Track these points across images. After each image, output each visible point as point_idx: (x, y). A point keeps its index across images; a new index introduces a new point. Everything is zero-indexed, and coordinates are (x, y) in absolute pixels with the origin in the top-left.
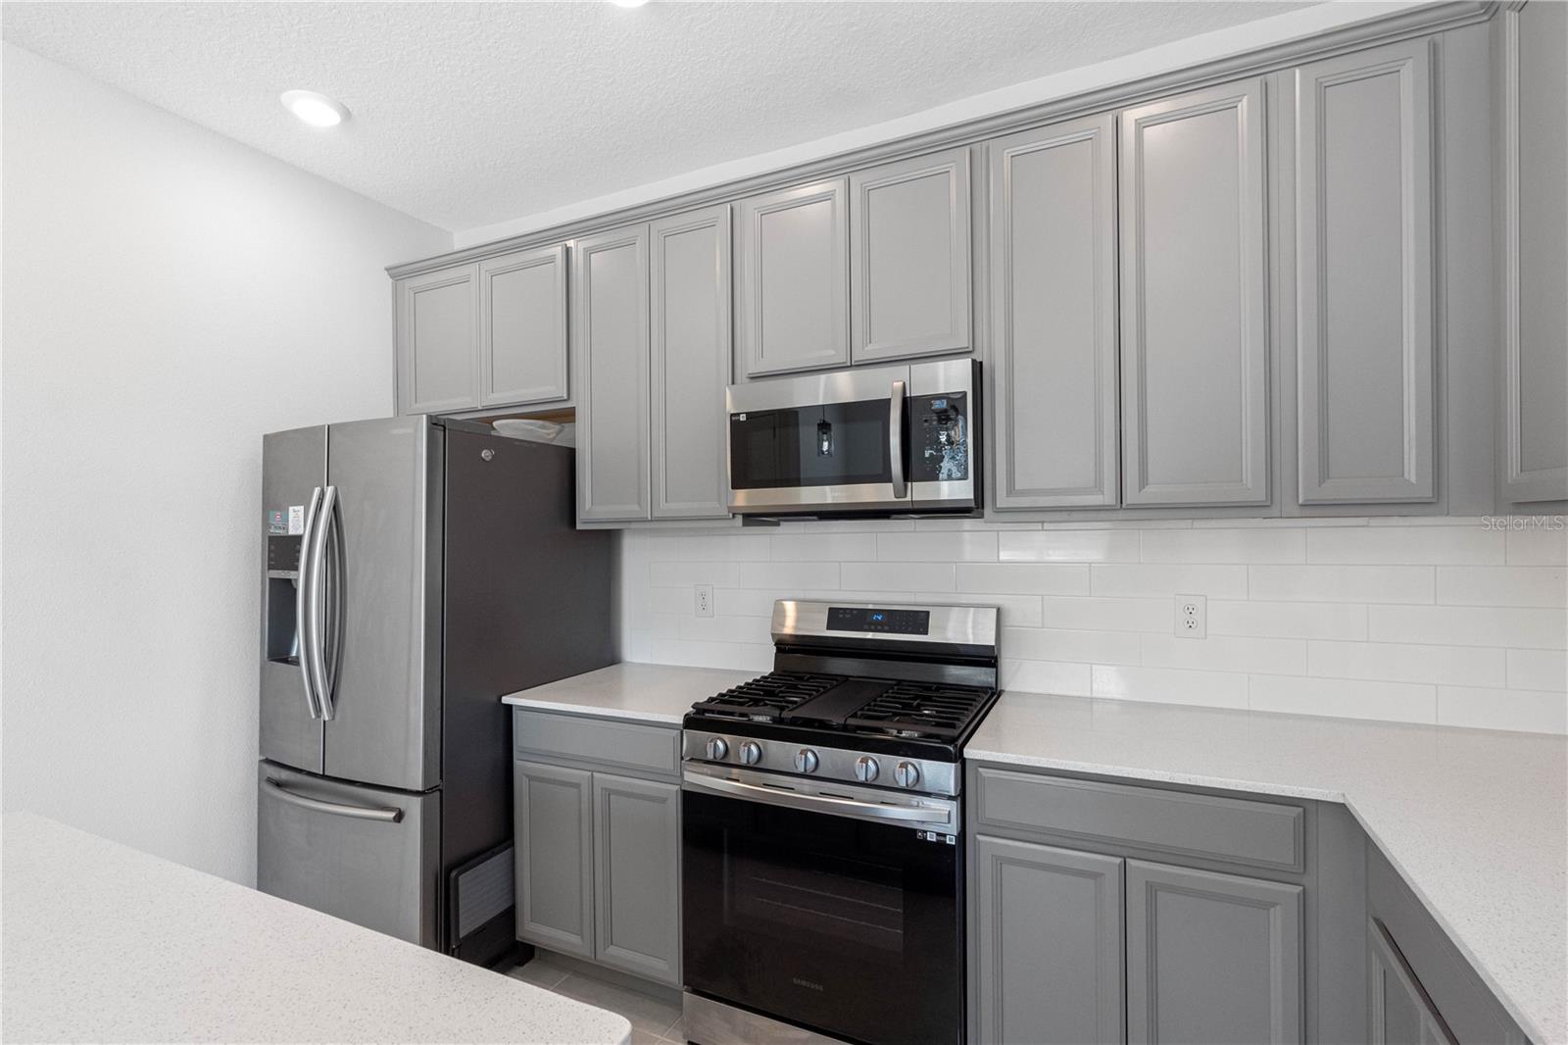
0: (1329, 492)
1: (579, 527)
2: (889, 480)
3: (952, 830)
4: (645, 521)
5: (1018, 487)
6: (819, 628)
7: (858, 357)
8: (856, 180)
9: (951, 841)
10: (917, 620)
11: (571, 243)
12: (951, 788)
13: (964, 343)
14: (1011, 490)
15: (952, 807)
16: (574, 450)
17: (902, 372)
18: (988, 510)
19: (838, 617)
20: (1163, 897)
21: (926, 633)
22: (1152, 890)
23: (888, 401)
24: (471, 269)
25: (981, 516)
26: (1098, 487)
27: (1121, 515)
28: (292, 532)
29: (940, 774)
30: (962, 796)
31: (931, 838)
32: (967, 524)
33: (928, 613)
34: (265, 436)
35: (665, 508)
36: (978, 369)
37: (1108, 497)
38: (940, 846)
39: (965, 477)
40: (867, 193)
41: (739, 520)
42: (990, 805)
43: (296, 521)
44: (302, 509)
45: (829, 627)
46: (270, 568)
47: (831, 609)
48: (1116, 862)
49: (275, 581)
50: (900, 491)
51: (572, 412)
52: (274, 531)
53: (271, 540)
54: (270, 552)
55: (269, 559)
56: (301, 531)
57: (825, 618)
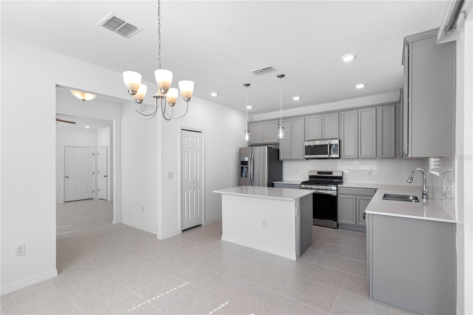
0: (383, 156)
1: (280, 160)
2: (328, 154)
3: (336, 194)
4: (291, 159)
5: (345, 155)
6: (316, 174)
7: (323, 138)
8: (323, 116)
9: (336, 195)
10: (331, 173)
12: (336, 189)
13: (338, 137)
14: (344, 156)
15: (336, 191)
16: (279, 150)
17: (329, 141)
18: (341, 158)
19: (319, 173)
20: (360, 200)
21: (332, 174)
22: (359, 199)
23: (328, 145)
24: (262, 123)
25: (340, 159)
26: (355, 156)
27: (358, 159)
28: (245, 160)
29: (334, 188)
30: (337, 190)
31: (333, 195)
32: (338, 160)
34: (240, 148)
35: (294, 157)
36: (340, 140)
37: (357, 157)
38: (335, 196)
39: (338, 154)
40: (324, 117)
41: (305, 159)
42: (341, 191)
43: (246, 159)
44: (247, 158)
45: (318, 174)
46: (241, 165)
47: (318, 172)
48: (355, 197)
49: (241, 167)
50: (329, 156)
51: (279, 144)
52: (242, 160)
53: (241, 162)
54: (241, 163)
55: (241, 164)
56: (247, 160)
57: (317, 173)
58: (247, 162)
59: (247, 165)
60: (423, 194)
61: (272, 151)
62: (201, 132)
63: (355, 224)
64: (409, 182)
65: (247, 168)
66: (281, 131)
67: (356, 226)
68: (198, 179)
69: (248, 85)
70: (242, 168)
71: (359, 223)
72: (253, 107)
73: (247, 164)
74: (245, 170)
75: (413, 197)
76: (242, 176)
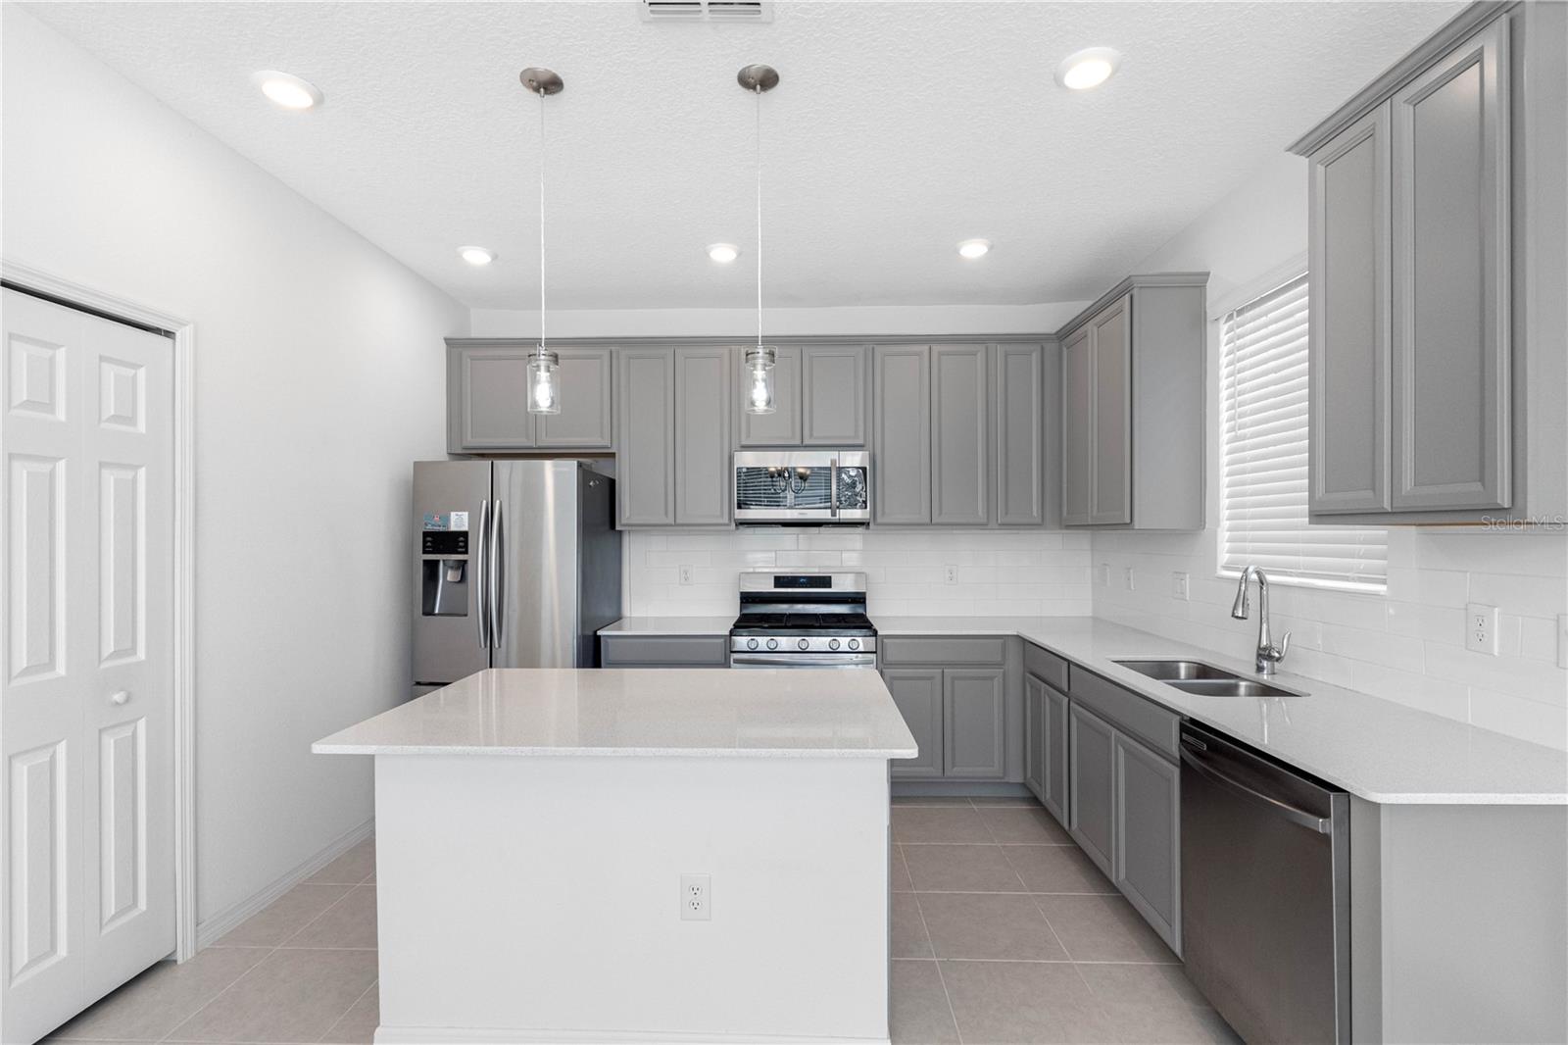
2: (828, 507)
4: (671, 525)
5: (887, 512)
6: (768, 587)
7: (807, 442)
10: (825, 581)
11: (613, 348)
12: (873, 648)
13: (861, 439)
14: (883, 515)
16: (612, 483)
17: (834, 455)
18: (875, 524)
19: (779, 581)
21: (830, 587)
22: (954, 679)
23: (830, 469)
25: (871, 527)
26: (920, 514)
27: (932, 527)
28: (453, 528)
30: (877, 651)
32: (865, 530)
33: (830, 577)
34: (415, 463)
37: (924, 518)
39: (864, 508)
40: (811, 358)
41: (734, 525)
42: (890, 652)
43: (458, 521)
44: (467, 513)
45: (776, 587)
46: (425, 552)
47: (776, 578)
48: (940, 670)
49: (425, 561)
50: (834, 514)
51: (613, 455)
52: (430, 528)
53: (426, 534)
54: (425, 542)
55: (424, 546)
56: (465, 528)
57: (772, 582)
58: (465, 534)
59: (466, 552)
60: (1260, 656)
61: (596, 485)
62: (168, 334)
63: (940, 774)
64: (1240, 615)
65: (462, 565)
66: (760, 374)
67: (943, 780)
68: (141, 655)
69: (550, 85)
70: (431, 569)
71: (953, 767)
72: (495, 257)
73: (466, 546)
74: (449, 578)
75: (1187, 664)
76: (428, 612)
